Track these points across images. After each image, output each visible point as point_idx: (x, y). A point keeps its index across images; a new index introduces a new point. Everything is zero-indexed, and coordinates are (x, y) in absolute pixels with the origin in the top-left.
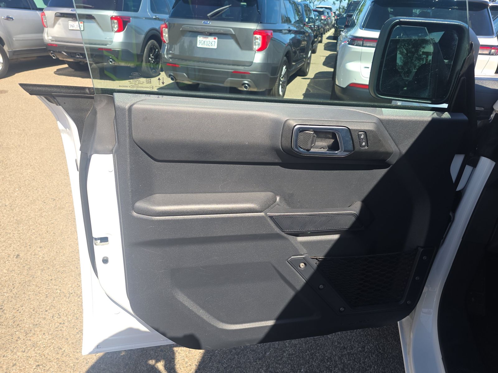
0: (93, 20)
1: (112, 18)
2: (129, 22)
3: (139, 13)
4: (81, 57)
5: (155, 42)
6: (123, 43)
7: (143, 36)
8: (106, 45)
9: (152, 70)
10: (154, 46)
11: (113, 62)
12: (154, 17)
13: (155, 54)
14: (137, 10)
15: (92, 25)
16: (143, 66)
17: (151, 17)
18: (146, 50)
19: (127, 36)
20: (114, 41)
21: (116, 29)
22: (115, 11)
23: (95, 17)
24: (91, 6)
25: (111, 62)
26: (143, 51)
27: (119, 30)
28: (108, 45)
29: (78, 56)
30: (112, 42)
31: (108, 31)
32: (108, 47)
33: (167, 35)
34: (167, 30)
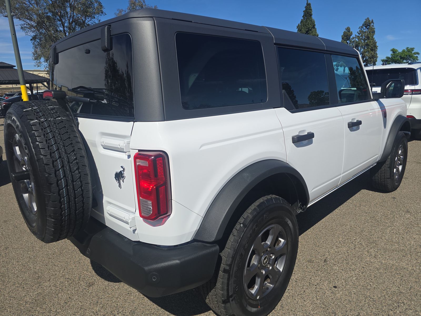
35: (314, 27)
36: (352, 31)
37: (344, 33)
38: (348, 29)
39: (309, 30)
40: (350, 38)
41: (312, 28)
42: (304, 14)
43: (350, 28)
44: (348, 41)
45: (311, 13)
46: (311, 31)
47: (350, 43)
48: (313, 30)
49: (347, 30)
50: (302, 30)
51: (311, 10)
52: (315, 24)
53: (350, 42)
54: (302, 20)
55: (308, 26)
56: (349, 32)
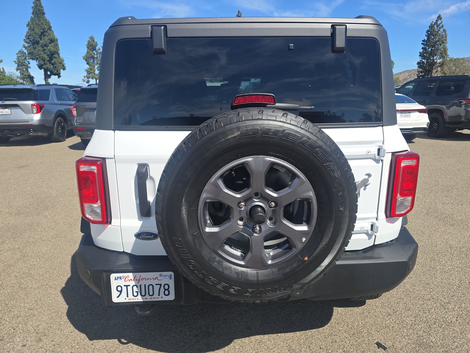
0: (18, 107)
1: (32, 105)
2: (44, 107)
3: (50, 101)
4: (9, 131)
5: (62, 119)
6: (40, 120)
7: (54, 115)
8: (28, 122)
9: (60, 137)
10: (61, 121)
11: (33, 133)
12: (59, 103)
13: (62, 126)
14: (48, 99)
15: (18, 111)
16: (54, 134)
17: (57, 103)
18: (56, 124)
19: (43, 116)
20: (34, 119)
21: (35, 112)
22: (34, 101)
23: (19, 105)
24: (16, 99)
25: (32, 133)
26: (54, 124)
27: (37, 112)
28: (30, 122)
29: (6, 131)
30: (33, 120)
31: (29, 113)
32: (30, 123)
33: (75, 112)
34: (75, 109)
35: (50, 28)
36: (97, 41)
37: (89, 42)
38: (92, 38)
39: (45, 32)
40: (96, 48)
41: (48, 29)
42: (33, 10)
43: (94, 37)
44: (94, 52)
45: (42, 10)
46: (47, 33)
47: (97, 54)
48: (49, 32)
49: (90, 38)
50: (36, 30)
51: (42, 7)
52: (51, 25)
53: (97, 52)
54: (32, 17)
55: (43, 26)
56: (94, 42)
